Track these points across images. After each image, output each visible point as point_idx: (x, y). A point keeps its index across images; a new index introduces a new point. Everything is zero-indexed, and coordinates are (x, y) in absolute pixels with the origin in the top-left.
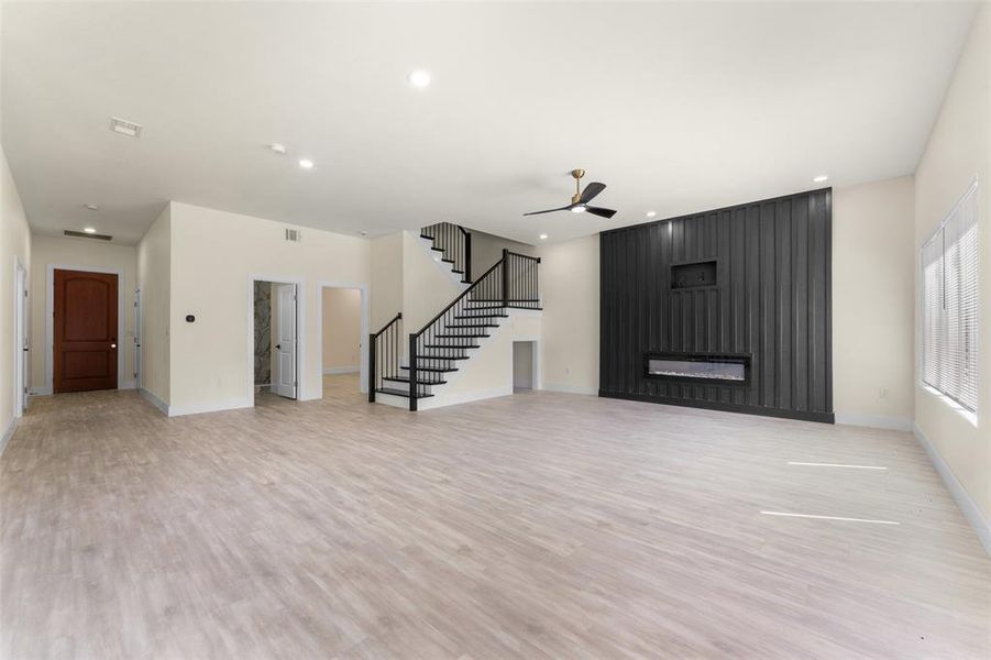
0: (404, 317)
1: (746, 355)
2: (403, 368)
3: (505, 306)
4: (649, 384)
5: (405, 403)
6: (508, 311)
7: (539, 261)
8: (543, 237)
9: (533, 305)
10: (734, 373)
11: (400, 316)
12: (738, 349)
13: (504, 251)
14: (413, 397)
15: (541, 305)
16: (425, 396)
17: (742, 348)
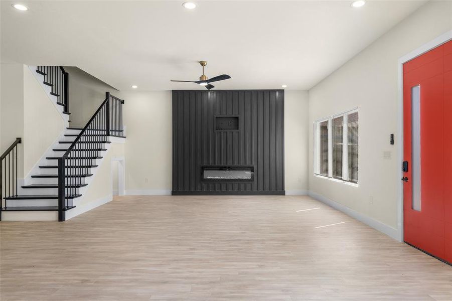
0: (24, 141)
1: (251, 166)
2: (23, 187)
3: (108, 135)
4: (204, 185)
5: (53, 216)
6: (110, 138)
7: (123, 102)
8: (135, 87)
9: (118, 133)
10: (247, 175)
11: (19, 141)
12: (248, 163)
13: (107, 94)
14: (61, 211)
15: (124, 134)
16: (69, 208)
17: (250, 162)
